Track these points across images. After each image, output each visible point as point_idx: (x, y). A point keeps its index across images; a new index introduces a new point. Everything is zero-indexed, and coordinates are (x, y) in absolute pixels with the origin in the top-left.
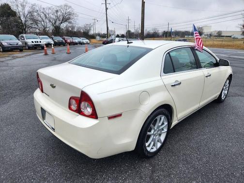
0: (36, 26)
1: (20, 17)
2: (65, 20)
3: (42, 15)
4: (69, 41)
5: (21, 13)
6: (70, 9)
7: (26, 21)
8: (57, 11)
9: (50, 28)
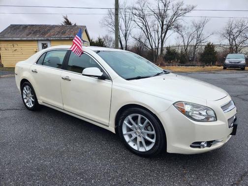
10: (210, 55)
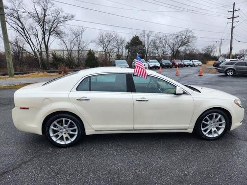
0: (156, 52)
1: (144, 46)
2: (183, 43)
3: (164, 42)
4: (177, 64)
5: (146, 42)
6: (190, 33)
7: (148, 48)
8: (178, 37)
9: (169, 52)
10: (93, 61)
